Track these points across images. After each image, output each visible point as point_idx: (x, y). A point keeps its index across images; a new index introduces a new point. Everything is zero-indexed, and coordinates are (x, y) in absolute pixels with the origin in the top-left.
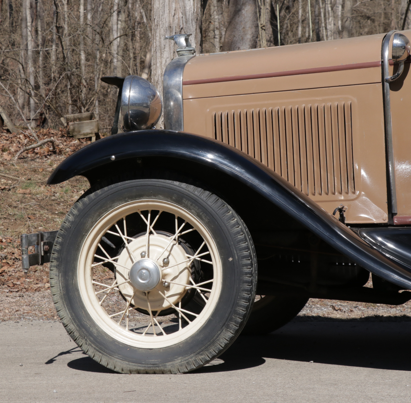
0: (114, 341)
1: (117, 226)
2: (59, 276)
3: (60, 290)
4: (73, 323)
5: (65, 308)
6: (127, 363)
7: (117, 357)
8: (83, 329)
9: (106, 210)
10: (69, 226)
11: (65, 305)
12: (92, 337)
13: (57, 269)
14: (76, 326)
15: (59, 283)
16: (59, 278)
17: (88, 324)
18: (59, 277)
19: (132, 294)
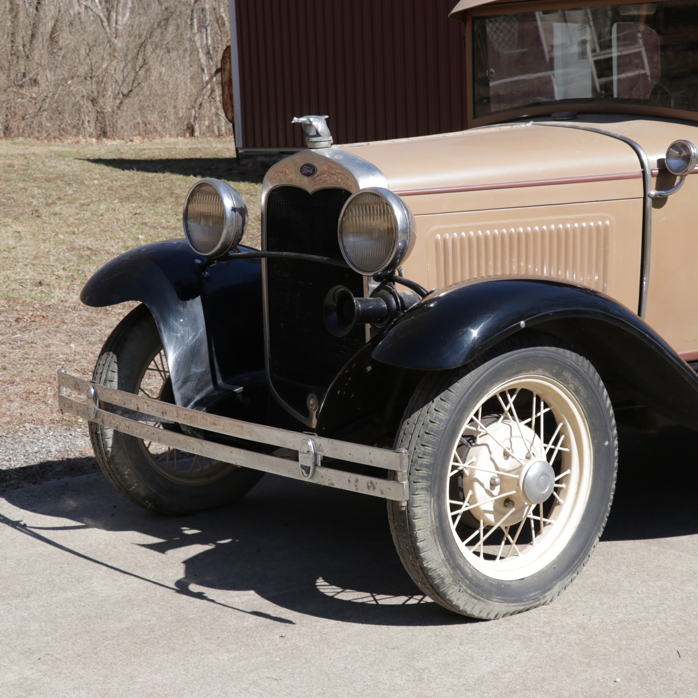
2: (431, 501)
3: (432, 522)
4: (446, 567)
5: (437, 547)
6: (506, 604)
7: (495, 600)
8: (458, 572)
10: (443, 427)
11: (438, 543)
12: (468, 580)
13: (428, 492)
14: (450, 568)
15: (431, 513)
16: (430, 506)
17: (461, 562)
18: (431, 503)
19: (492, 509)
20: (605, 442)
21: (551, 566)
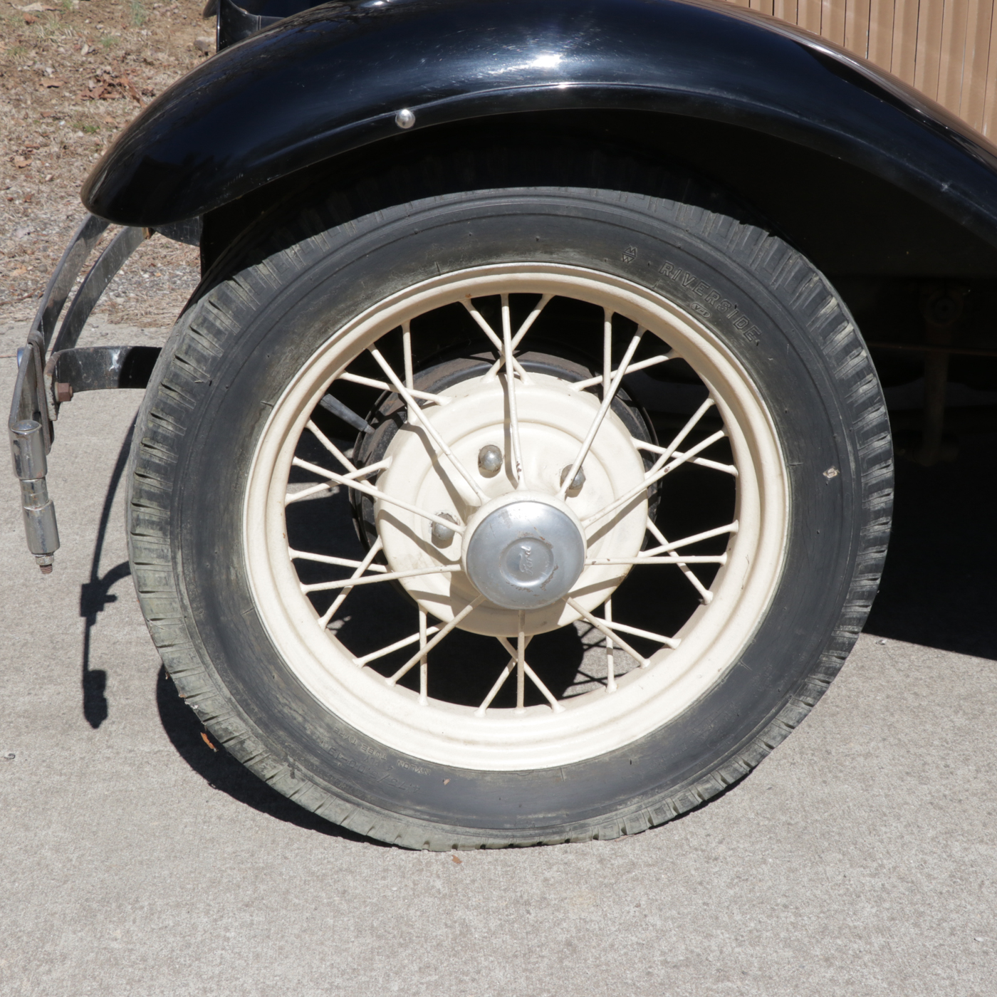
0: (393, 758)
1: (376, 354)
2: (174, 558)
3: (184, 607)
4: (239, 715)
5: (207, 667)
6: (447, 827)
7: (411, 812)
8: (281, 733)
9: (352, 311)
10: (203, 376)
11: (207, 658)
12: (316, 755)
13: (165, 534)
14: (251, 722)
15: (177, 585)
16: (175, 568)
17: (295, 712)
18: (175, 563)
19: (447, 593)
20: (826, 469)
21: (624, 755)
